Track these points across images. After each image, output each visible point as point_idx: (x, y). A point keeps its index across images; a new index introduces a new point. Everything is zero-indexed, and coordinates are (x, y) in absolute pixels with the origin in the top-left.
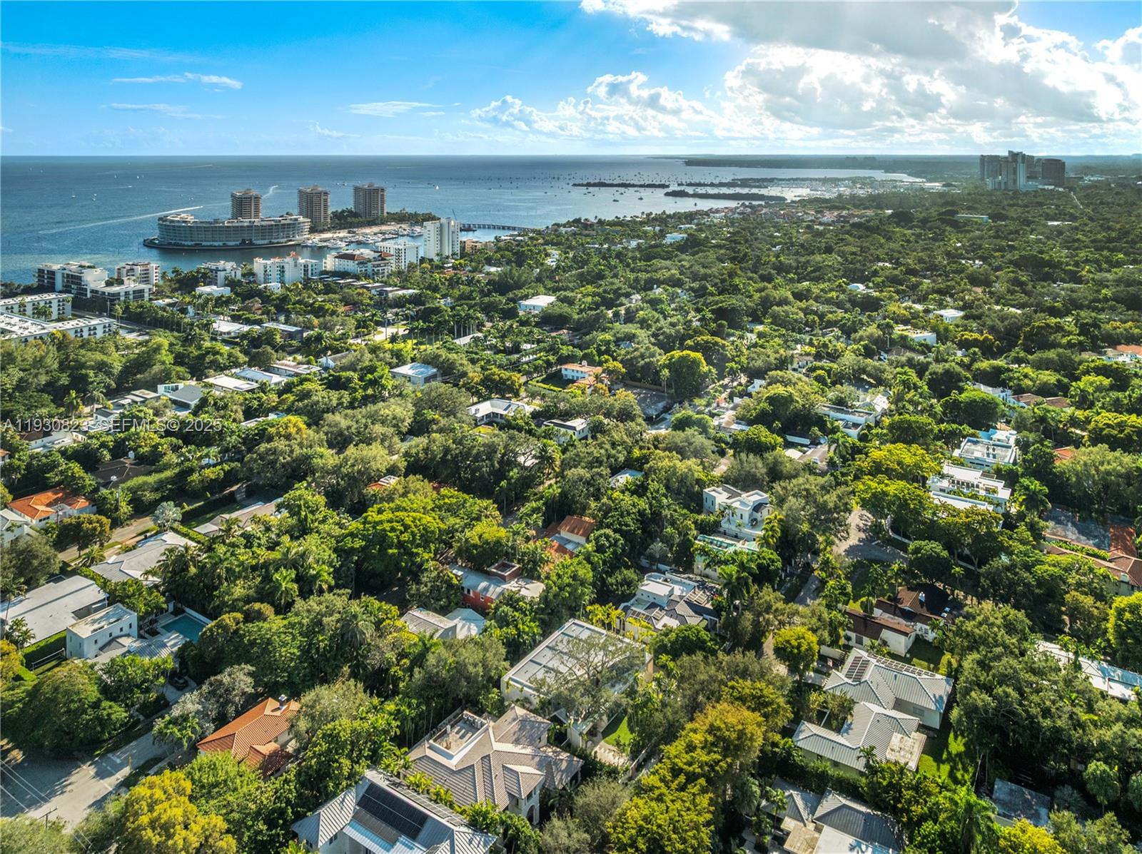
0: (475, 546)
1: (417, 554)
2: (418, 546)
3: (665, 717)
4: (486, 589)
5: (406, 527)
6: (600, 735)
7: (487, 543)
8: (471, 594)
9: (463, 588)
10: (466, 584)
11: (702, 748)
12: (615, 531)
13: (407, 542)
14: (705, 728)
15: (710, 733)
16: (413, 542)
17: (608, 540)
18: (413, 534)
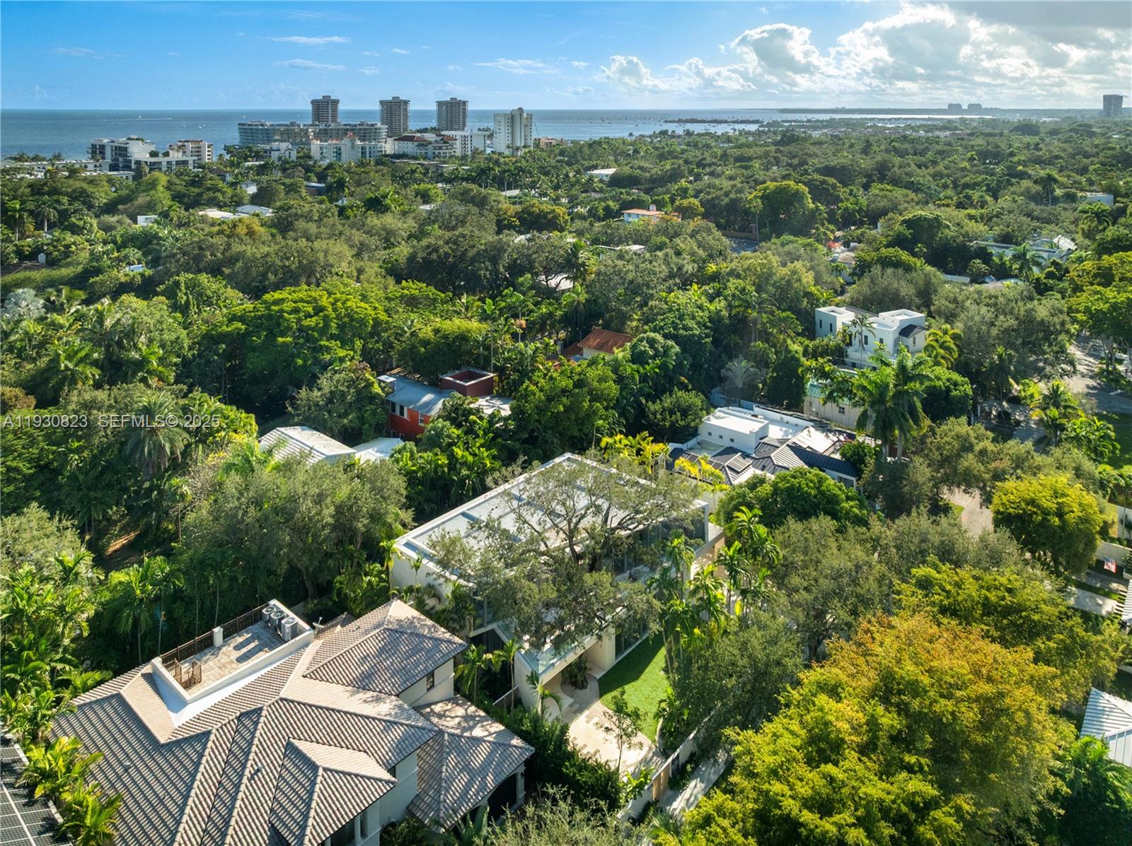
0: (425, 343)
1: (328, 349)
2: (333, 337)
3: (744, 646)
4: (429, 405)
5: (319, 310)
6: (593, 686)
7: (446, 337)
8: (406, 416)
9: (393, 404)
10: (397, 398)
11: (865, 750)
12: (666, 336)
13: (313, 329)
14: (866, 683)
15: (885, 700)
16: (324, 331)
17: (652, 346)
18: (326, 318)
